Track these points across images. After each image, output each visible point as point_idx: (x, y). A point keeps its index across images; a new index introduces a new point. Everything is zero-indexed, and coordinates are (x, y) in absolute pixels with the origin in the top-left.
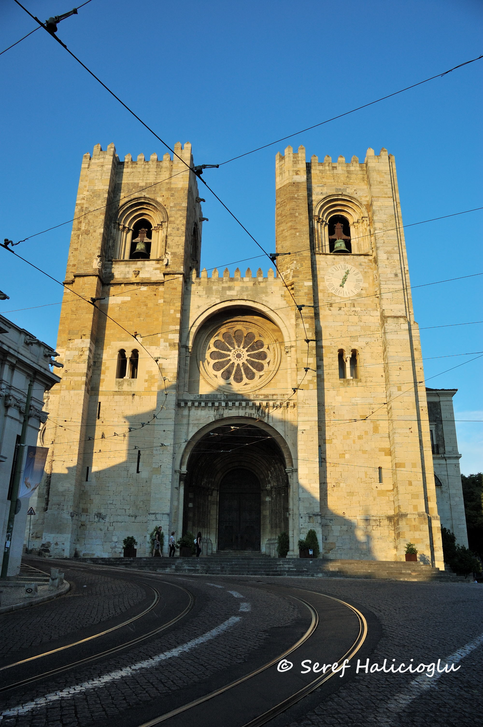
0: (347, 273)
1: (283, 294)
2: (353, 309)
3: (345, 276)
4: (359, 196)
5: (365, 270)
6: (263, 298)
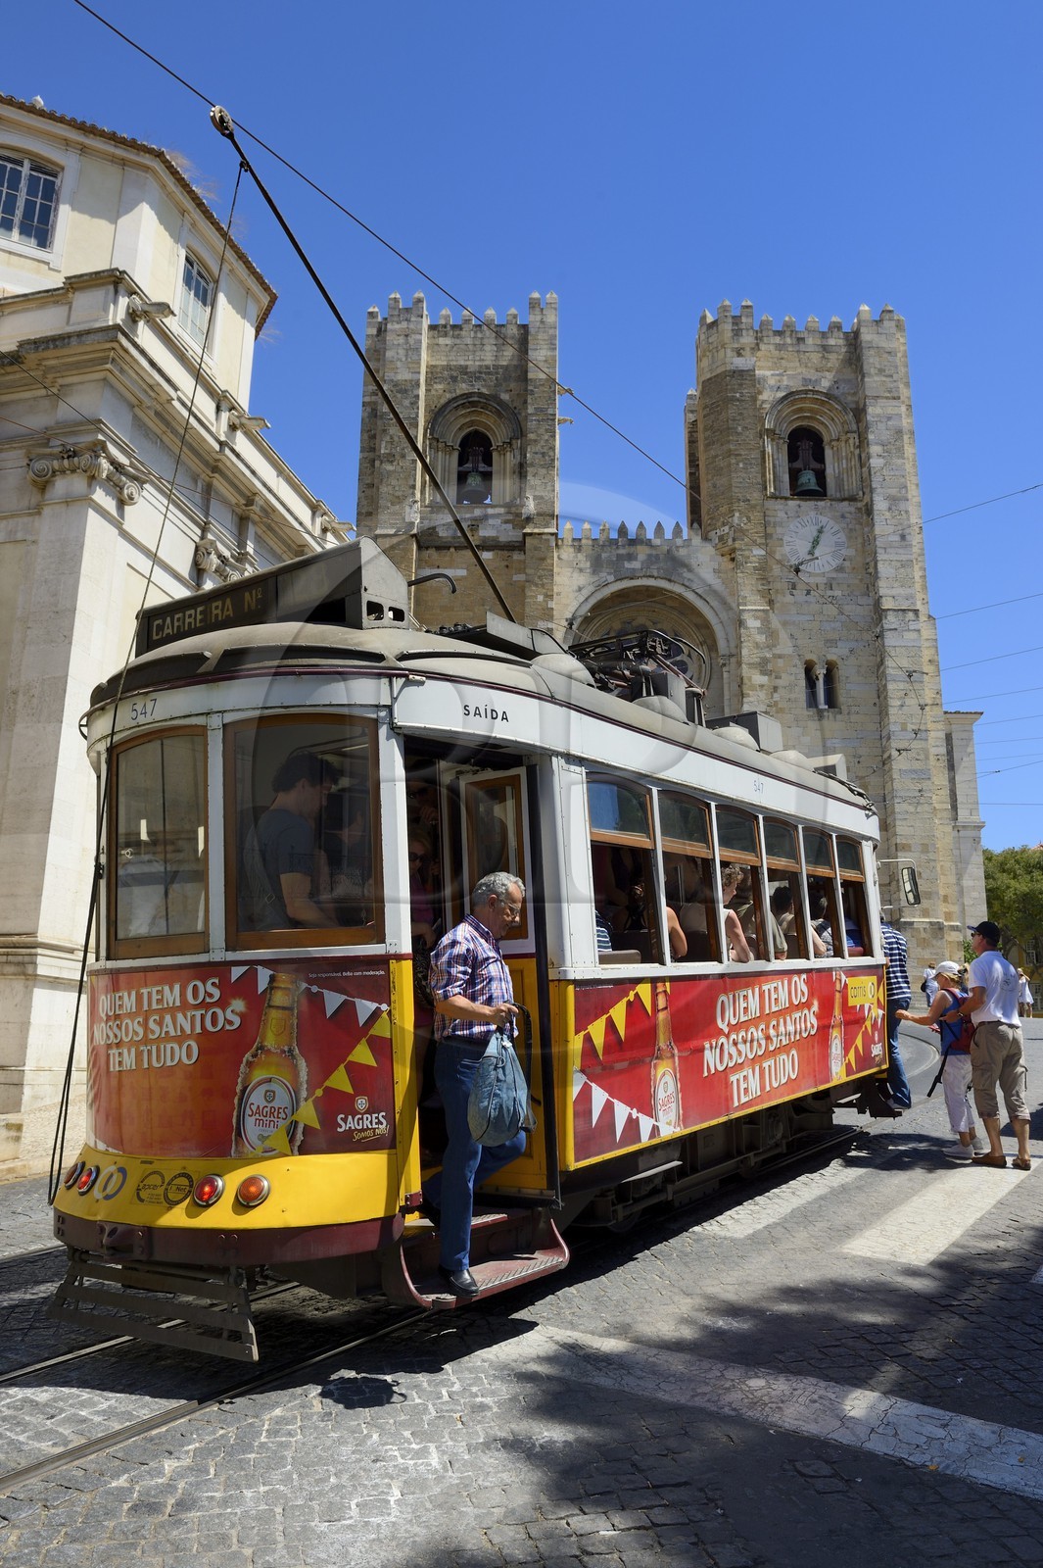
0: (820, 531)
1: (716, 567)
2: (830, 593)
3: (818, 537)
4: (843, 394)
5: (850, 526)
6: (685, 575)
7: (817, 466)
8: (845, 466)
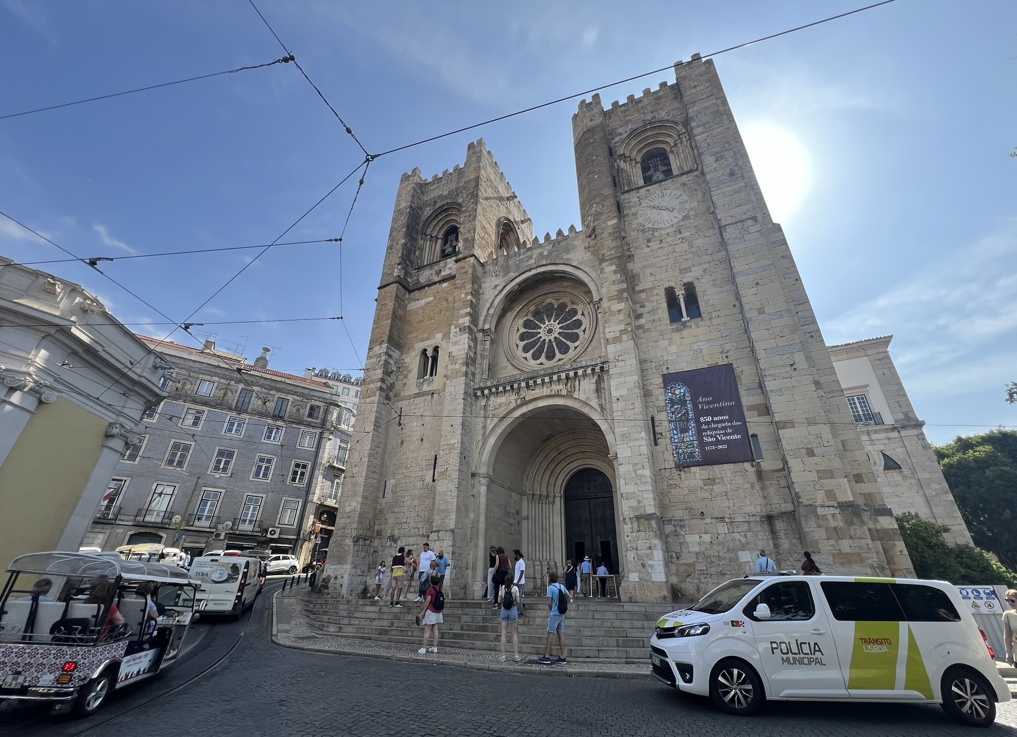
2: (679, 236)
4: (674, 116)
5: (690, 189)
6: (565, 257)
7: (666, 168)
8: (682, 157)
